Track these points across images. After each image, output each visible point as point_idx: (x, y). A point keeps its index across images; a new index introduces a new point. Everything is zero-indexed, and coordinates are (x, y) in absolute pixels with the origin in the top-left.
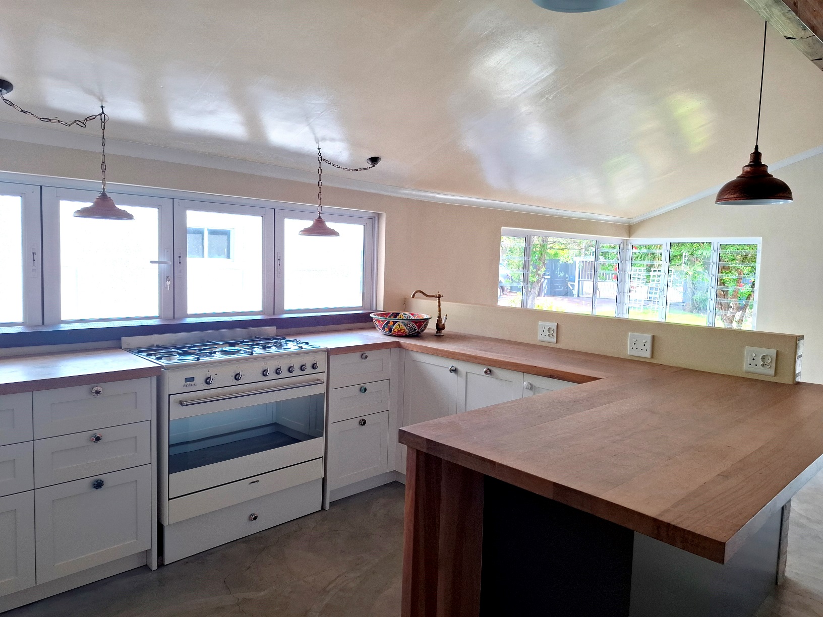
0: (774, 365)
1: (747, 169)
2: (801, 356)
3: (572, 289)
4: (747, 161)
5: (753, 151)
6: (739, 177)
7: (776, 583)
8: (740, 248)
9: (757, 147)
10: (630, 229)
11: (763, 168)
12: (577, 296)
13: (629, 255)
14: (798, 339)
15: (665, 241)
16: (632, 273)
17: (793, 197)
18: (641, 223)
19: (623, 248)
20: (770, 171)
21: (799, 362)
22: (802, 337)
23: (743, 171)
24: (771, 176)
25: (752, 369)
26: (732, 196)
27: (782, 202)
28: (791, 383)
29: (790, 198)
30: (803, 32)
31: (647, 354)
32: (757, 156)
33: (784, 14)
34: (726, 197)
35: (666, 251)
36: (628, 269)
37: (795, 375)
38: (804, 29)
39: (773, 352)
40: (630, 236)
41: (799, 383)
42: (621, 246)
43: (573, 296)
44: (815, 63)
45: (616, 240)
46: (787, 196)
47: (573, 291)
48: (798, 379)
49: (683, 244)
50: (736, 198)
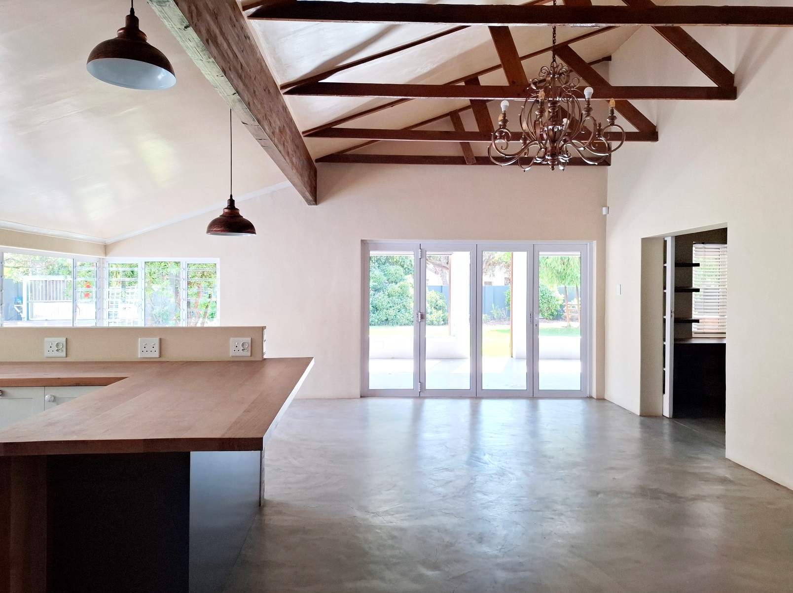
0: (250, 349)
1: (226, 211)
2: (265, 341)
3: (19, 311)
4: (226, 205)
5: (229, 198)
6: (221, 216)
7: (260, 504)
8: (200, 266)
9: (231, 196)
10: (106, 248)
11: (237, 211)
12: (26, 319)
13: (106, 274)
14: (263, 328)
15: (140, 261)
16: (110, 290)
17: (256, 232)
18: (116, 244)
19: (99, 266)
20: (241, 213)
21: (265, 344)
22: (265, 327)
23: (224, 211)
24: (242, 217)
25: (238, 354)
26: (219, 229)
27: (249, 235)
28: (261, 359)
29: (254, 233)
30: (253, 122)
31: (157, 355)
32: (232, 201)
33: (243, 109)
34: (215, 229)
35: (142, 269)
36: (106, 286)
37: (263, 354)
38: (254, 120)
39: (248, 340)
40: (106, 254)
41: (265, 359)
42: (97, 265)
43: (21, 320)
44: (258, 141)
45: (93, 258)
46: (251, 231)
47: (21, 314)
48: (265, 357)
49: (152, 263)
50: (222, 231)
